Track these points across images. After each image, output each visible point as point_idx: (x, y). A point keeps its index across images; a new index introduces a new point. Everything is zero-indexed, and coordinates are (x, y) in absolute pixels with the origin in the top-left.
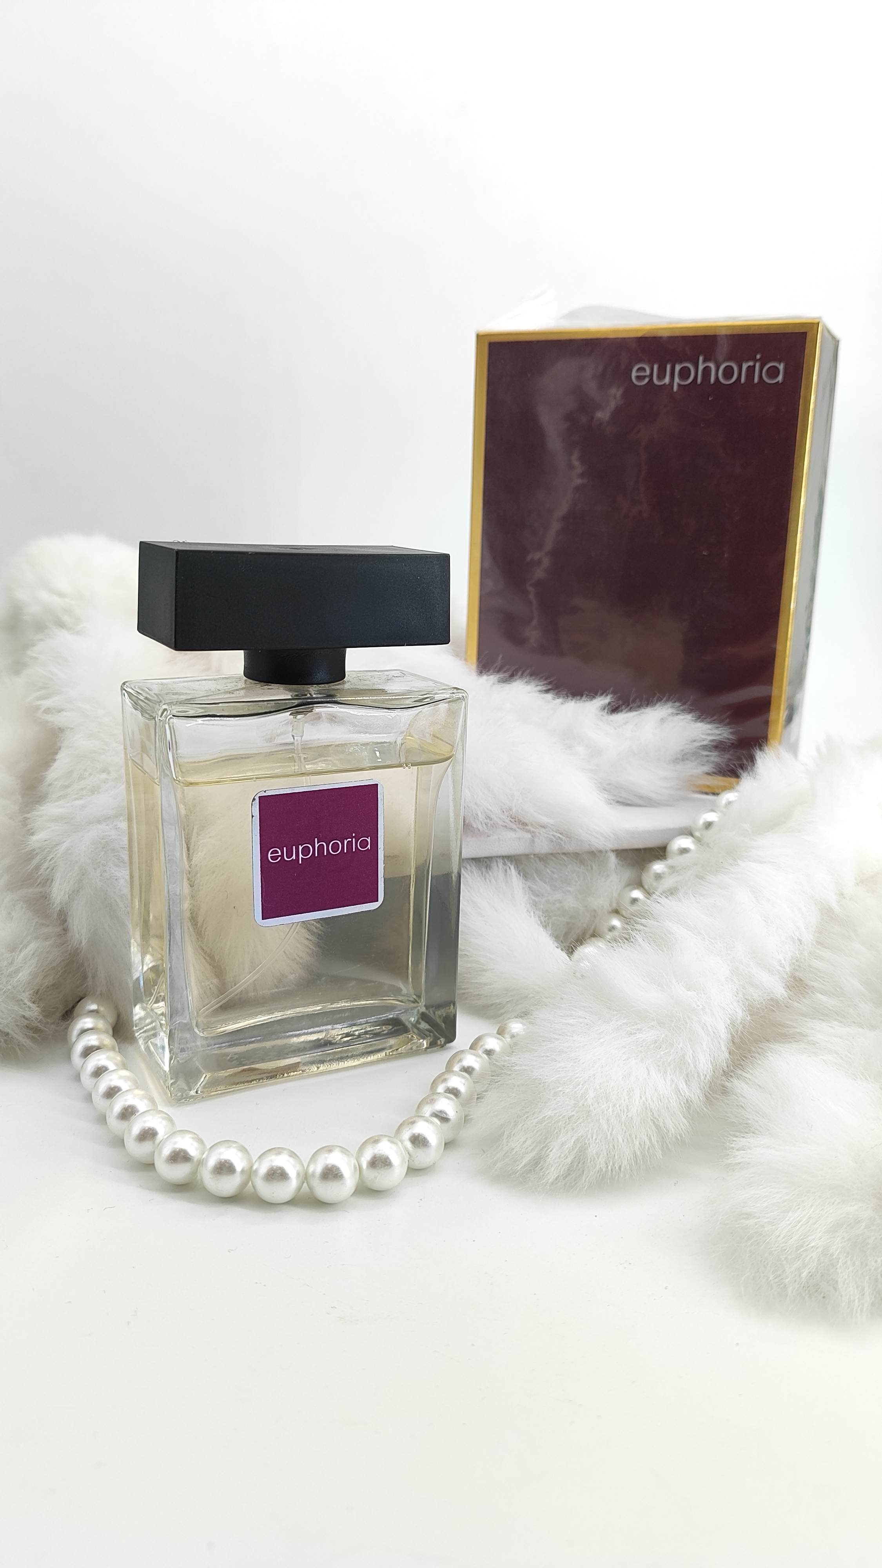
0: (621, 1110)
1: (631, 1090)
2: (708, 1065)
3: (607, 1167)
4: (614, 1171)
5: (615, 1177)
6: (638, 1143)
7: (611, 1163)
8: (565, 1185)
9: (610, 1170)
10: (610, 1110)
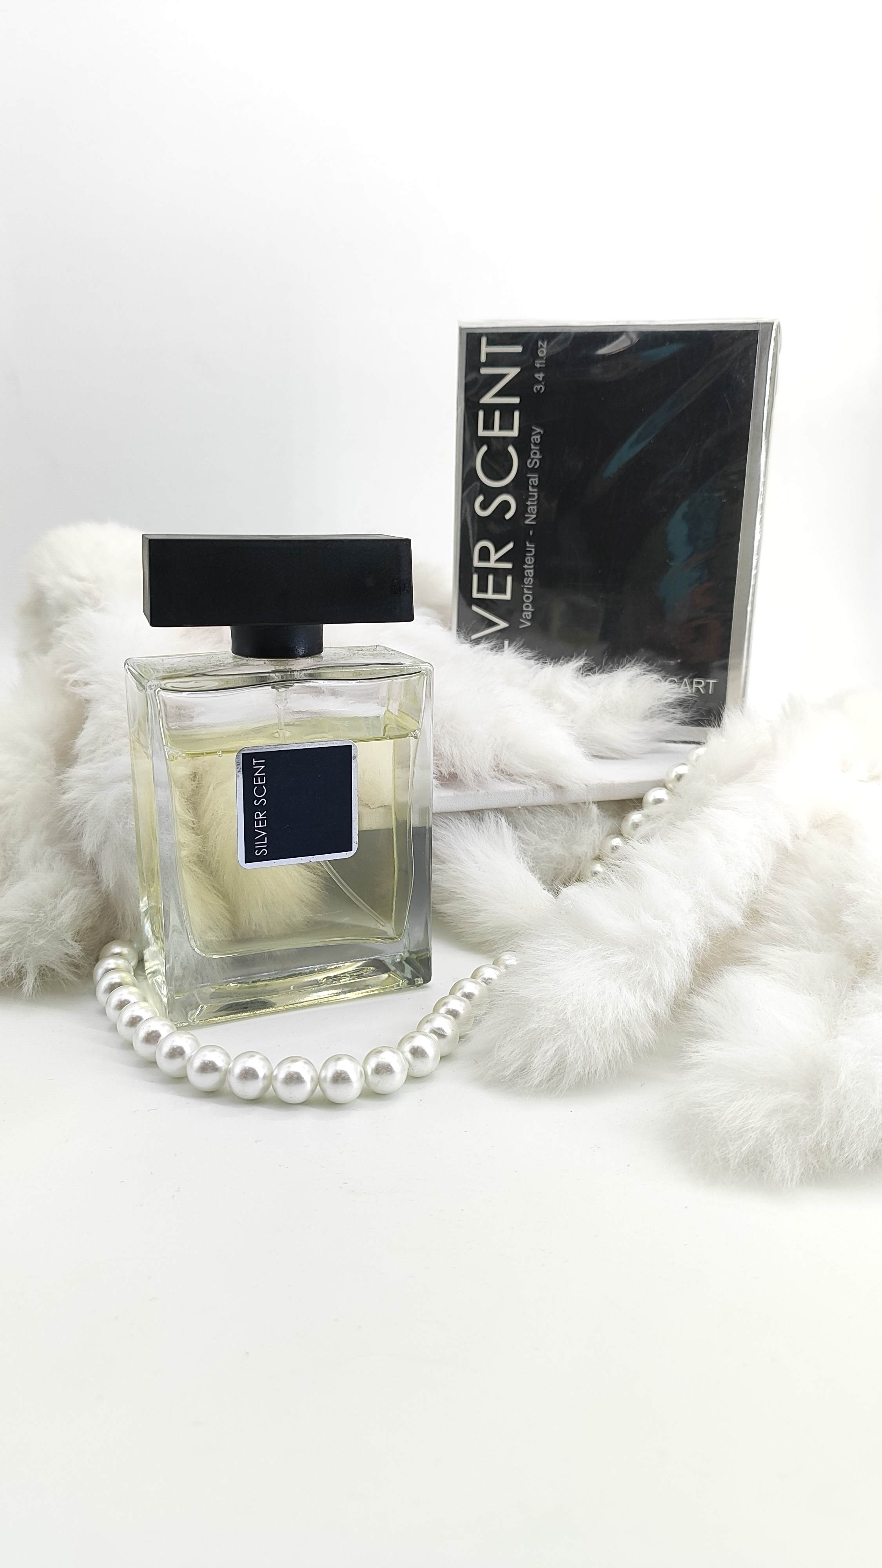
0: (596, 1023)
1: (605, 1005)
2: (673, 983)
3: (585, 1071)
4: (590, 1074)
5: (591, 1078)
6: (611, 1050)
7: (588, 1068)
8: (548, 1087)
9: (587, 1073)
10: (587, 1024)
